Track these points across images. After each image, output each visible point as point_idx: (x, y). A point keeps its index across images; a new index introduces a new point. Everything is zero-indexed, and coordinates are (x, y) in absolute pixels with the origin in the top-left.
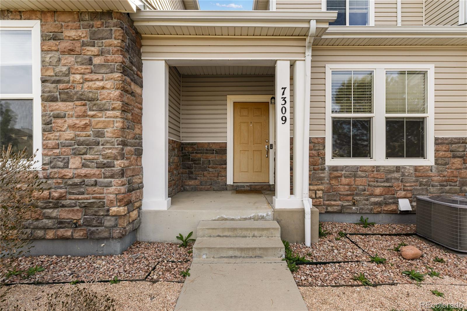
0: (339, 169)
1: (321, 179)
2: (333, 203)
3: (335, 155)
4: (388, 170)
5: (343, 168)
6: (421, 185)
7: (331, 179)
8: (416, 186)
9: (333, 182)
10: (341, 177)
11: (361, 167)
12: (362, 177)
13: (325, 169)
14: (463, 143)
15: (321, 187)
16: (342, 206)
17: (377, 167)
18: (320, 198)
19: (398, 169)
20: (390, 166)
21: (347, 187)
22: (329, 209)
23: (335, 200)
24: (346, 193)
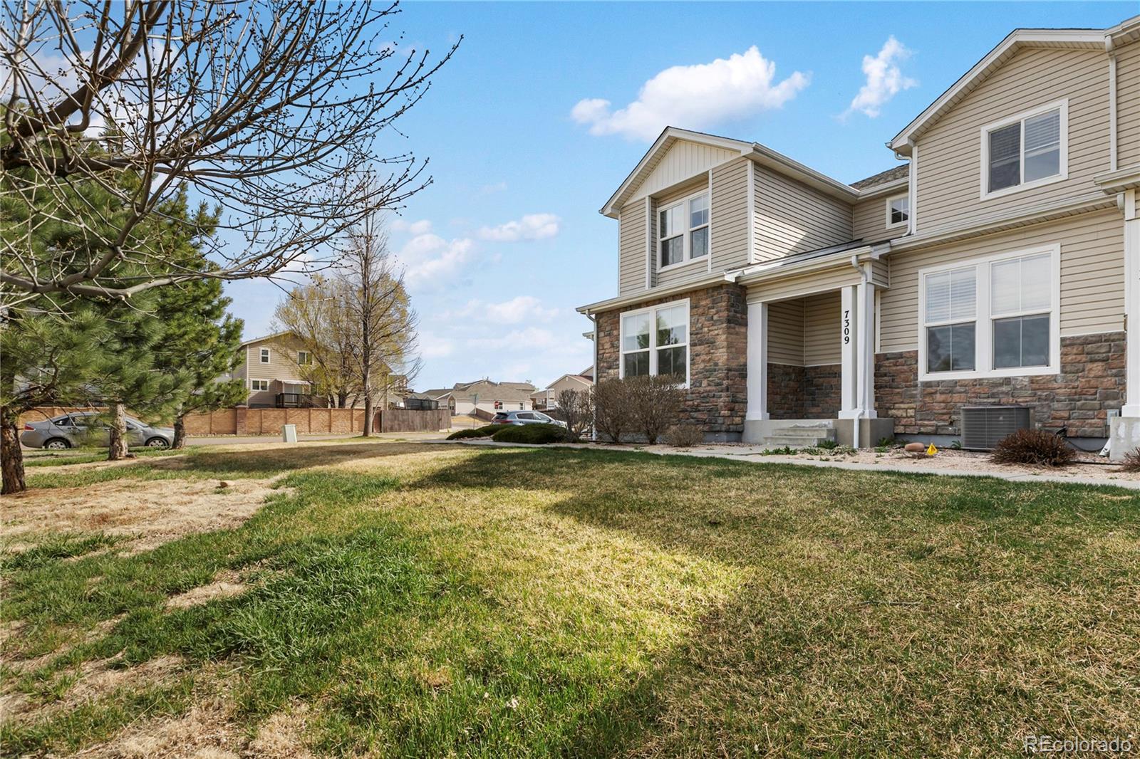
0: (933, 384)
1: (913, 396)
2: (926, 422)
3: (930, 369)
4: (993, 383)
5: (938, 383)
6: (1039, 399)
7: (925, 396)
8: (1032, 401)
9: (927, 399)
10: (935, 393)
11: (959, 381)
12: (961, 392)
13: (916, 386)
14: (1106, 341)
15: (913, 405)
16: (937, 426)
17: (980, 379)
18: (911, 417)
19: (1007, 381)
20: (996, 378)
21: (942, 404)
22: (923, 430)
23: (929, 420)
24: (940, 412)
